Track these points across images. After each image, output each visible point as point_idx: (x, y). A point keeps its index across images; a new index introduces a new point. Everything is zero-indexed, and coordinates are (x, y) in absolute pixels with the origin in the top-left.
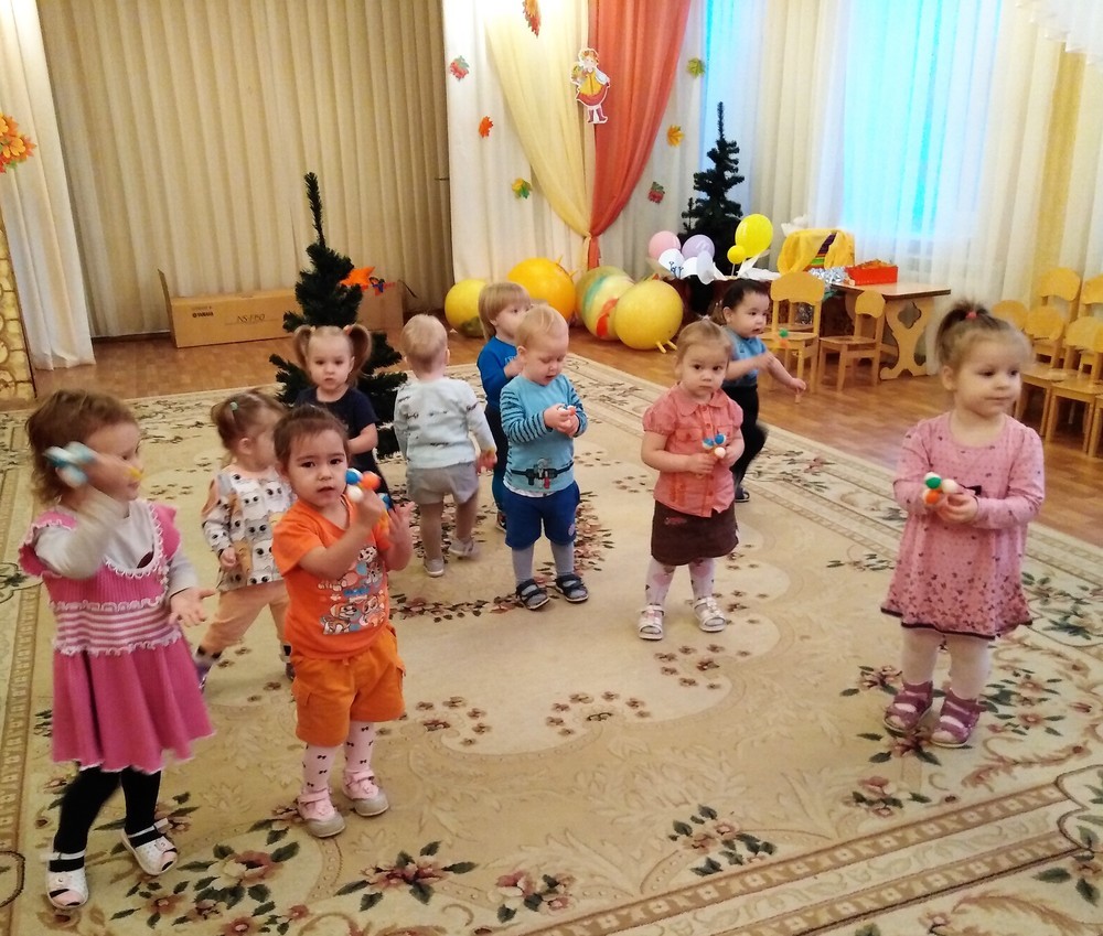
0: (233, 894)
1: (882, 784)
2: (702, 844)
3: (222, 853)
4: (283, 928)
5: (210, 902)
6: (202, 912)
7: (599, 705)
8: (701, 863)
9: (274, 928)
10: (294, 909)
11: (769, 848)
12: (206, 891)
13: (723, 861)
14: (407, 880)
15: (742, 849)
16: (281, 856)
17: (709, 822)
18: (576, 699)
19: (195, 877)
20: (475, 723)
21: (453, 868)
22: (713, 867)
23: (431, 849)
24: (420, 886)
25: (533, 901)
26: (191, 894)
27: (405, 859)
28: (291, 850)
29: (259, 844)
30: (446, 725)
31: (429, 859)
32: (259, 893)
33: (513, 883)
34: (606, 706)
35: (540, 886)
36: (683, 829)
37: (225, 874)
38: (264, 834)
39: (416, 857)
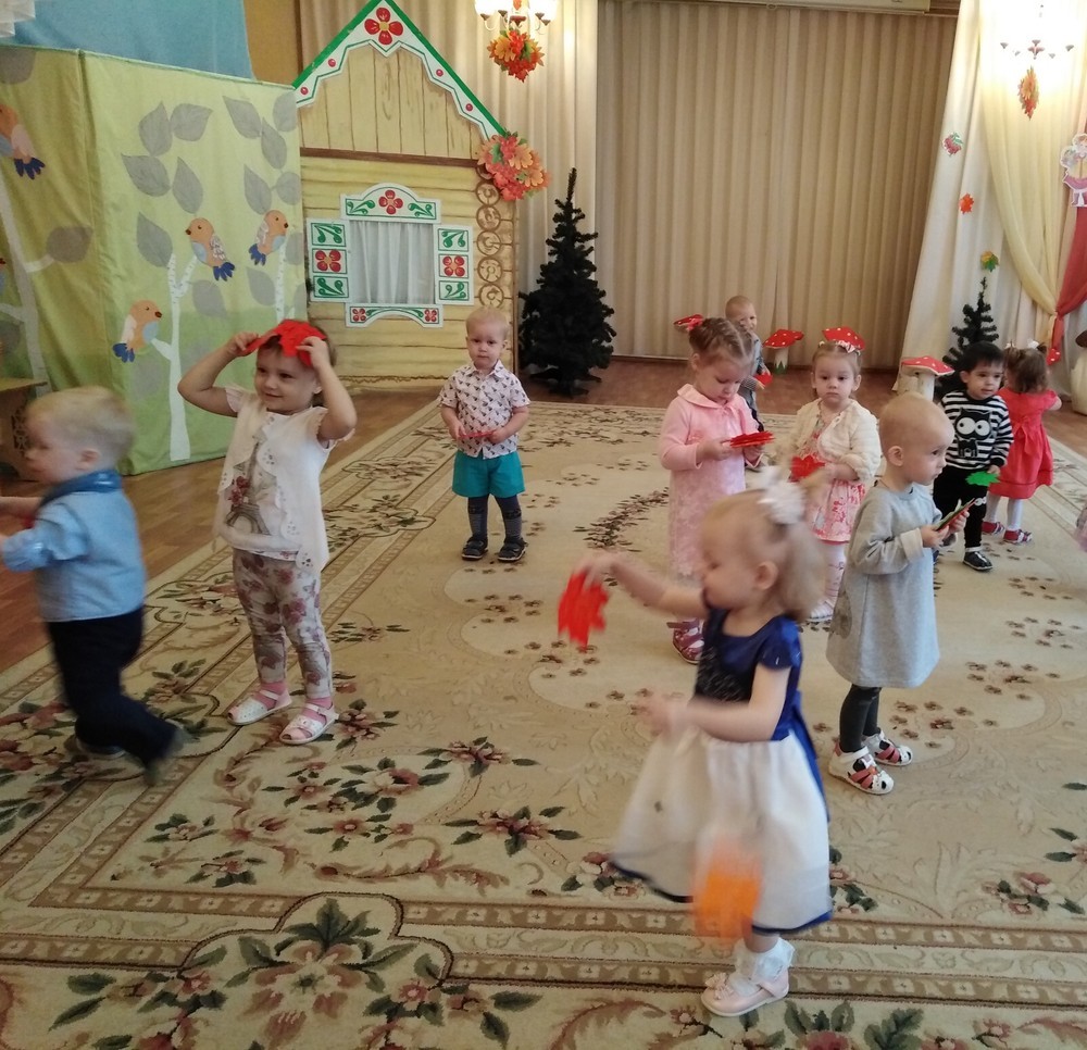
0: (366, 799)
4: (380, 839)
5: (344, 799)
6: (332, 805)
9: (374, 835)
10: (401, 826)
12: (349, 789)
14: (511, 831)
19: (345, 779)
21: (558, 833)
23: (550, 813)
24: (518, 839)
25: (603, 882)
26: (335, 789)
27: (524, 814)
28: (439, 779)
29: (419, 766)
31: (545, 820)
32: (386, 804)
37: (369, 783)
38: (430, 760)
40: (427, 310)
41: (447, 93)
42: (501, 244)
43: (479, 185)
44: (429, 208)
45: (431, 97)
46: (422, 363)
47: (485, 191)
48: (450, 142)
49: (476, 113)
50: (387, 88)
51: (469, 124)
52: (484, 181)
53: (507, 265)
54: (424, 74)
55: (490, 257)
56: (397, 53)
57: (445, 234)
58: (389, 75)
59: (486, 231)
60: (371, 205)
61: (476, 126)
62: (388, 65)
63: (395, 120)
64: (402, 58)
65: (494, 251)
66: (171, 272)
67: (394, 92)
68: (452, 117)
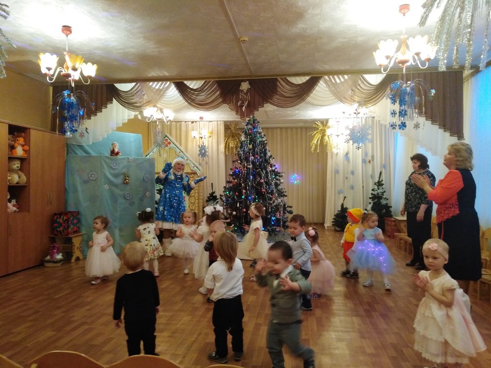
49: (189, 161)
53: (197, 198)
54: (176, 153)
56: (169, 148)
61: (189, 164)
62: (167, 152)
64: (170, 150)
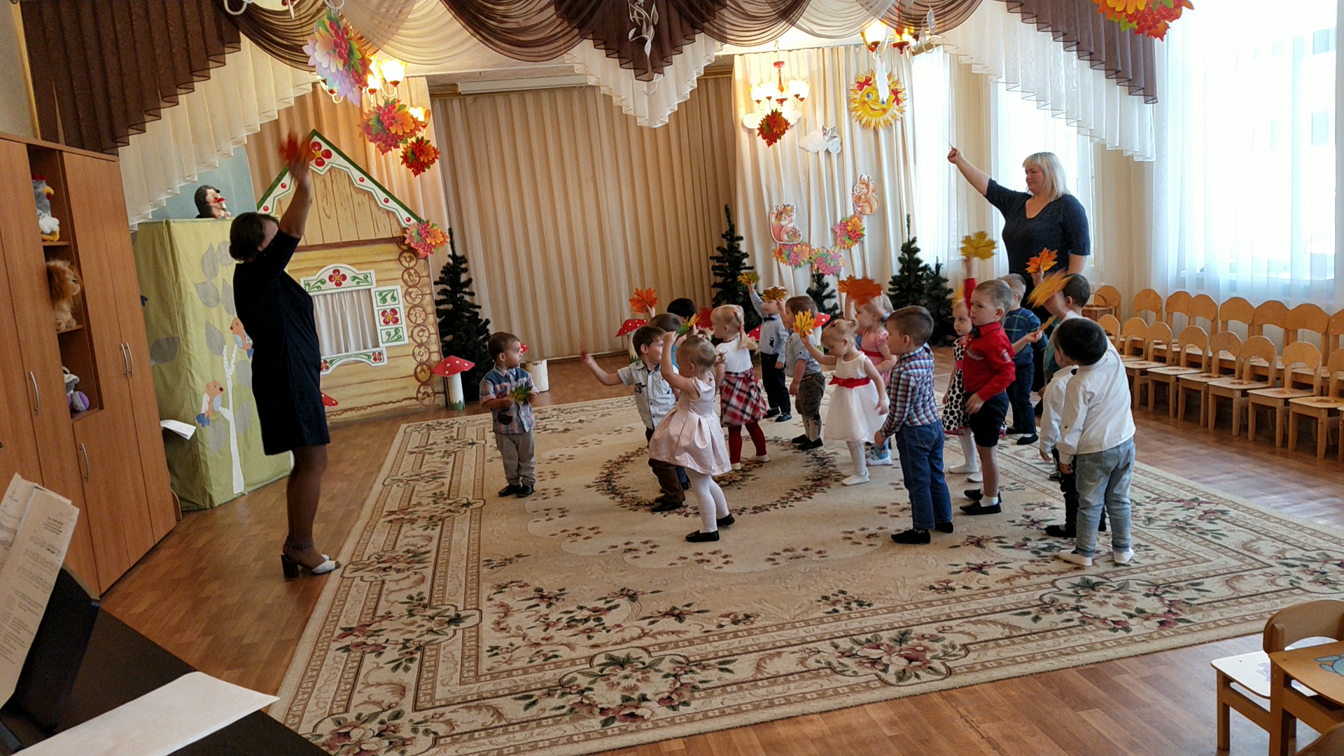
0: (586, 620)
1: (950, 582)
2: (834, 603)
3: (581, 608)
4: (608, 631)
5: (574, 623)
6: (569, 626)
7: (799, 552)
8: (830, 609)
9: (604, 631)
10: (613, 625)
11: (869, 605)
12: (572, 619)
13: (842, 610)
14: (673, 615)
15: (854, 605)
16: (610, 609)
17: (841, 596)
18: (786, 550)
19: (566, 617)
20: (725, 560)
21: (698, 612)
22: (836, 611)
23: (688, 605)
24: (680, 617)
25: (735, 622)
26: (564, 621)
27: (675, 608)
28: (616, 607)
29: (601, 604)
30: (708, 561)
31: (687, 608)
32: (598, 619)
33: (727, 616)
34: (803, 553)
35: (740, 617)
36: (826, 598)
37: (580, 615)
38: (603, 601)
39: (680, 607)
40: (374, 353)
41: (370, 194)
42: (422, 295)
43: (400, 255)
44: (366, 277)
45: (358, 198)
46: (374, 394)
47: (405, 258)
48: (376, 226)
49: (392, 203)
50: (325, 196)
51: (388, 212)
52: (404, 251)
53: (431, 310)
54: (351, 183)
55: (416, 306)
56: (330, 170)
57: (381, 294)
58: (325, 187)
59: (410, 287)
60: (323, 282)
61: (393, 213)
62: (324, 181)
63: (334, 219)
64: (333, 173)
65: (418, 301)
66: (225, 358)
67: (331, 199)
68: (375, 210)
